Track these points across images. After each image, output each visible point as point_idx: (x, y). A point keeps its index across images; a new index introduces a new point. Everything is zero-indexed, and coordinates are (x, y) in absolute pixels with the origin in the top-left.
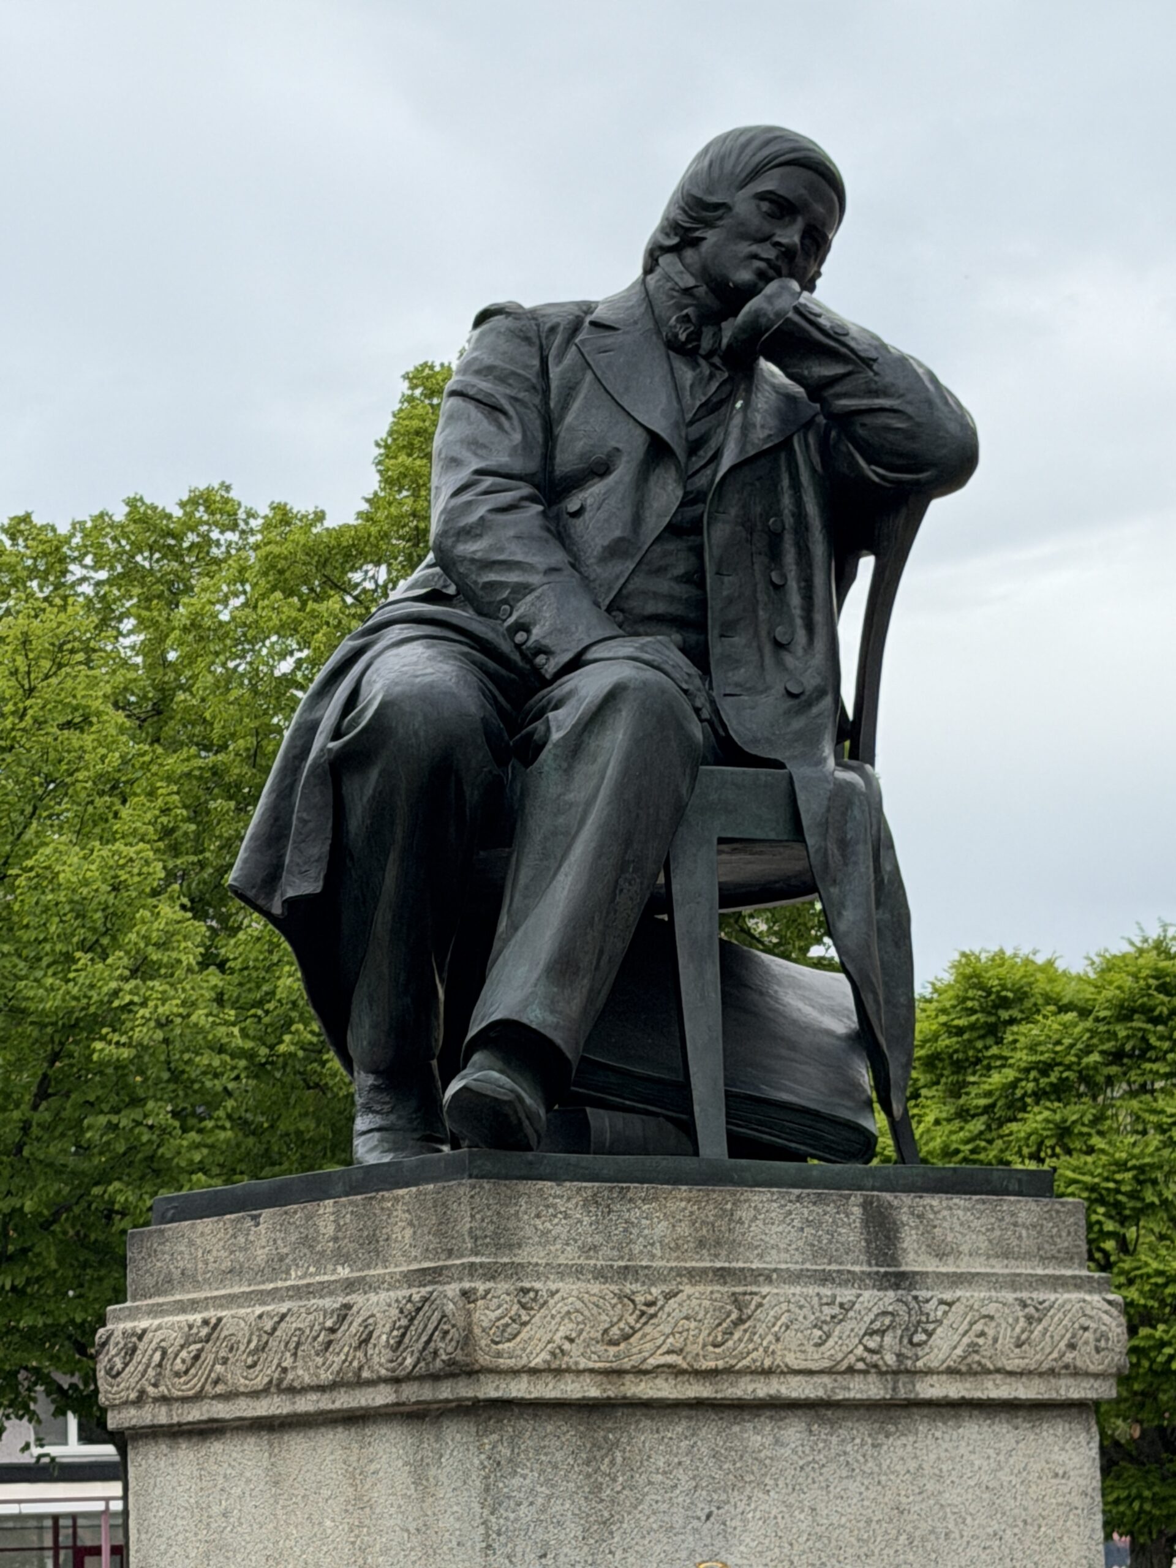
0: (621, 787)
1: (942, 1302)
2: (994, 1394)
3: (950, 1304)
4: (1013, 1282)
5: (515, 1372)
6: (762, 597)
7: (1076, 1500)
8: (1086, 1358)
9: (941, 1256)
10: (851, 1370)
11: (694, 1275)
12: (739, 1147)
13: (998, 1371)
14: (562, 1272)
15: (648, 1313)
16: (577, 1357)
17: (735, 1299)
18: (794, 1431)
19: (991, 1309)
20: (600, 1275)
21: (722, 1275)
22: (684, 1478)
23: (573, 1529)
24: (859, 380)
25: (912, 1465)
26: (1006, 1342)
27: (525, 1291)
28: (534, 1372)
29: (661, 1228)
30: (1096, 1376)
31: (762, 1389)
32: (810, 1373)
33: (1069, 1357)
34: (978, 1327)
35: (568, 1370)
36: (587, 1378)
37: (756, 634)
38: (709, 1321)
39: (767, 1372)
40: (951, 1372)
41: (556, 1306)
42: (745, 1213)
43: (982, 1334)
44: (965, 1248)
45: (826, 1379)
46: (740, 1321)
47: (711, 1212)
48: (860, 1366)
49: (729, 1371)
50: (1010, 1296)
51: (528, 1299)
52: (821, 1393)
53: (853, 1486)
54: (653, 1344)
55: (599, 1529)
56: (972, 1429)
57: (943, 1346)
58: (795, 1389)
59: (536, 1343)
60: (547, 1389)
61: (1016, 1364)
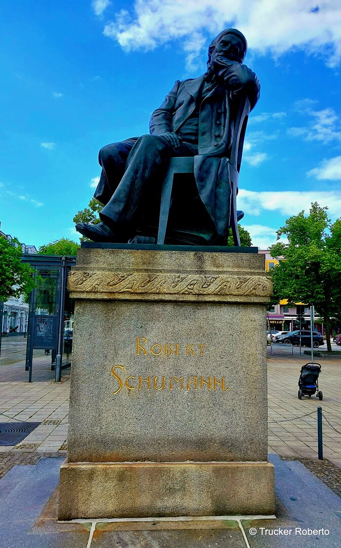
1: (213, 278)
2: (229, 300)
3: (216, 278)
4: (238, 273)
5: (83, 292)
6: (214, 126)
7: (258, 327)
8: (259, 292)
9: (218, 267)
10: (183, 293)
11: (137, 270)
13: (231, 295)
14: (99, 269)
15: (123, 278)
16: (100, 289)
17: (149, 276)
18: (169, 308)
19: (229, 279)
20: (110, 270)
21: (147, 270)
22: (134, 318)
23: (100, 329)
25: (205, 317)
26: (233, 286)
27: (85, 273)
28: (87, 292)
29: (133, 260)
30: (263, 297)
31: (156, 297)
32: (171, 294)
33: (254, 291)
34: (225, 284)
35: (97, 292)
36: (104, 294)
37: (211, 134)
38: (140, 281)
39: (158, 293)
40: (215, 294)
41: (94, 277)
42: (158, 256)
43: (225, 285)
44: (225, 265)
45: (177, 295)
46: (149, 281)
47: (148, 256)
48: (187, 292)
49: (146, 293)
50: (236, 277)
51: (87, 275)
52: (175, 299)
53: (186, 321)
54: (123, 286)
55: (108, 330)
56: (225, 309)
57: (212, 288)
58: (167, 297)
59: (88, 285)
60: (92, 296)
61: (236, 293)
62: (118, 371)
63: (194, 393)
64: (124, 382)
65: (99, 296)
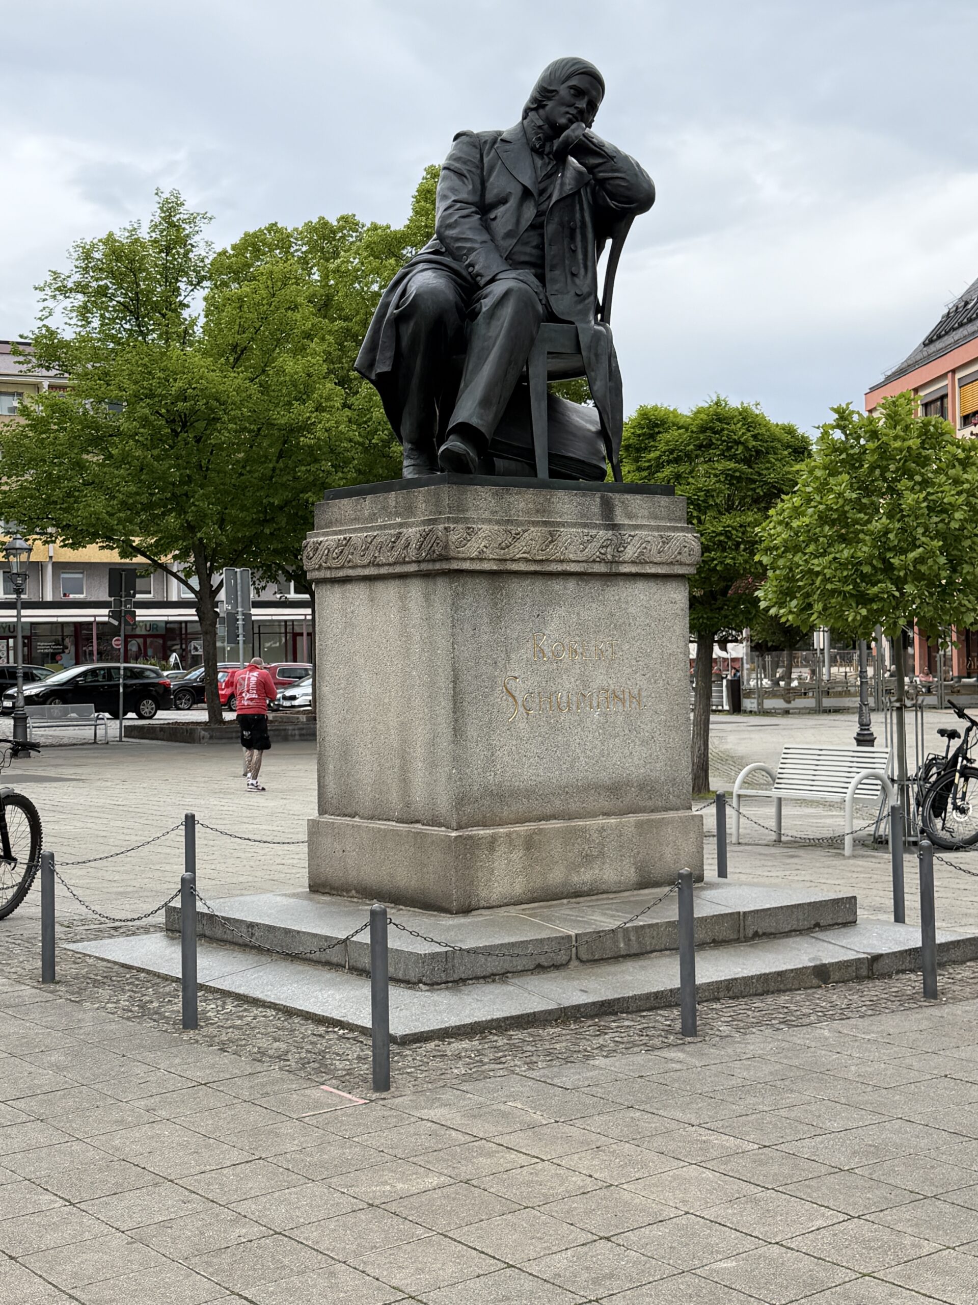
0: (509, 331)
1: (630, 535)
2: (649, 571)
3: (633, 537)
4: (658, 528)
5: (464, 559)
6: (567, 255)
7: (679, 612)
8: (684, 558)
9: (630, 518)
10: (594, 561)
11: (535, 524)
12: (553, 474)
13: (651, 562)
14: (484, 521)
15: (516, 537)
16: (489, 554)
17: (550, 533)
18: (571, 584)
19: (649, 538)
20: (498, 522)
21: (545, 523)
22: (528, 600)
23: (486, 620)
24: (608, 165)
25: (617, 598)
26: (654, 551)
27: (469, 528)
28: (472, 559)
29: (522, 505)
30: (689, 565)
31: (560, 568)
32: (579, 562)
33: (679, 557)
34: (644, 545)
35: (485, 559)
36: (492, 562)
37: (564, 270)
38: (540, 541)
39: (562, 561)
40: (633, 562)
41: (481, 534)
42: (554, 500)
43: (645, 548)
44: (640, 515)
45: (584, 564)
46: (550, 542)
47: (541, 500)
48: (598, 559)
49: (547, 560)
50: (656, 534)
51: (470, 531)
52: (582, 570)
53: (594, 605)
54: (518, 550)
55: (496, 620)
56: (640, 585)
57: (630, 552)
58: (573, 568)
59: (473, 548)
60: (477, 566)
61: (658, 560)
62: (512, 685)
63: (606, 715)
64: (520, 702)
65: (486, 566)
